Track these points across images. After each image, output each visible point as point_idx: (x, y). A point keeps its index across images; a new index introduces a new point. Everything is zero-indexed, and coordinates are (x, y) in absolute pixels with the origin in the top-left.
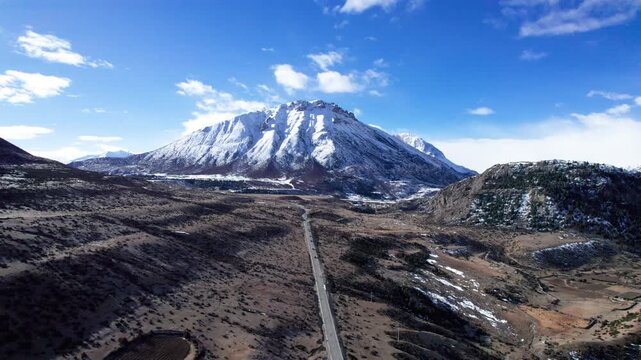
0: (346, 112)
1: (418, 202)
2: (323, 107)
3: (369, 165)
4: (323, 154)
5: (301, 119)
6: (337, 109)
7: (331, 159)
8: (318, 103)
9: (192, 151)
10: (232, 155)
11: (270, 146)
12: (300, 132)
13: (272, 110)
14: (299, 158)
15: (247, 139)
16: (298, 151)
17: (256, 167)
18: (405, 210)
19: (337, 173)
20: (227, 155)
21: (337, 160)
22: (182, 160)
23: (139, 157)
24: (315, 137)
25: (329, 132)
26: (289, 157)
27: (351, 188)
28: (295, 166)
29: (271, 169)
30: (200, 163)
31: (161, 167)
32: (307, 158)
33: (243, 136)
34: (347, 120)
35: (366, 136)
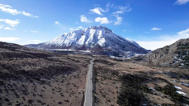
0: (109, 30)
1: (142, 57)
2: (102, 28)
3: (117, 46)
4: (101, 43)
5: (94, 32)
6: (106, 29)
7: (104, 44)
8: (100, 27)
9: (58, 42)
10: (71, 43)
11: (84, 40)
12: (94, 36)
13: (85, 29)
14: (93, 44)
15: (76, 38)
16: (93, 42)
17: (79, 47)
18: (136, 60)
19: (106, 49)
20: (69, 43)
21: (106, 45)
22: (55, 45)
23: (41, 44)
24: (99, 37)
25: (103, 36)
26: (90, 44)
27: (111, 54)
28: (92, 47)
29: (84, 47)
30: (60, 46)
31: (48, 47)
32: (96, 44)
33: (75, 37)
34: (109, 32)
35: (116, 37)
